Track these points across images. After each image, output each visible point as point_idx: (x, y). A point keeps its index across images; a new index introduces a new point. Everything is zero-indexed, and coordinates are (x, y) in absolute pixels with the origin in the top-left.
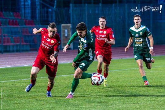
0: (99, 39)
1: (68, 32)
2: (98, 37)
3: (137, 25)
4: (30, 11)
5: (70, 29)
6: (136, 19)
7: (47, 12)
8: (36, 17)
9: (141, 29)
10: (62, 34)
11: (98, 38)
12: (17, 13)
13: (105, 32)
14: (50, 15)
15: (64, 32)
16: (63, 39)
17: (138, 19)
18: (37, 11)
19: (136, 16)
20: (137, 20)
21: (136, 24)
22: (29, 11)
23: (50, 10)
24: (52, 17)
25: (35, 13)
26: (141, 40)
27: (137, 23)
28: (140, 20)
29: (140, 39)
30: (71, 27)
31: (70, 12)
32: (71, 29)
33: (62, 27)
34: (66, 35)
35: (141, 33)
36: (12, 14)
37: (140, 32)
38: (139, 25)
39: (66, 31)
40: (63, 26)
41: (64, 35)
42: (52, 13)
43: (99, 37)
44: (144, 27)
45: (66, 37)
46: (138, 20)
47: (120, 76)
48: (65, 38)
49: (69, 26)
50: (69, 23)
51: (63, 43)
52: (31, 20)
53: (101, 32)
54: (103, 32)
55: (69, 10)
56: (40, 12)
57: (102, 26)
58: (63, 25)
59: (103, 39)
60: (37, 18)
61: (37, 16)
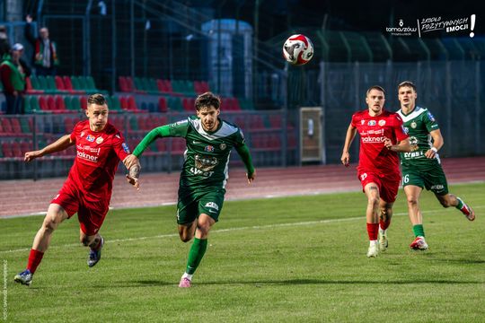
0: (368, 140)
1: (316, 124)
2: (364, 137)
3: (406, 106)
4: (230, 79)
5: (319, 119)
6: (403, 93)
7: (269, 81)
8: (243, 92)
9: (415, 115)
10: (301, 129)
11: (364, 139)
12: (203, 82)
13: (382, 123)
14: (274, 87)
15: (306, 125)
16: (304, 141)
17: (408, 92)
18: (247, 79)
19: (404, 85)
20: (405, 95)
21: (403, 103)
22: (228, 79)
23: (275, 76)
24: (279, 92)
25: (243, 83)
26: (416, 142)
27: (406, 100)
28: (413, 95)
29: (413, 140)
30: (321, 113)
31: (319, 81)
32: (322, 118)
33: (301, 114)
34: (311, 132)
35: (414, 125)
36: (190, 84)
37: (411, 121)
38: (409, 106)
39: (311, 122)
40: (304, 112)
41: (306, 132)
42: (280, 82)
43: (366, 136)
44: (422, 110)
45: (311, 137)
46: (409, 95)
47: (433, 224)
48: (307, 138)
49: (317, 112)
50: (319, 104)
51: (304, 150)
52: (233, 98)
53: (372, 123)
54: (377, 122)
55: (317, 75)
56: (254, 79)
57: (375, 109)
58: (303, 109)
59: (378, 139)
60: (247, 94)
61: (247, 88)
